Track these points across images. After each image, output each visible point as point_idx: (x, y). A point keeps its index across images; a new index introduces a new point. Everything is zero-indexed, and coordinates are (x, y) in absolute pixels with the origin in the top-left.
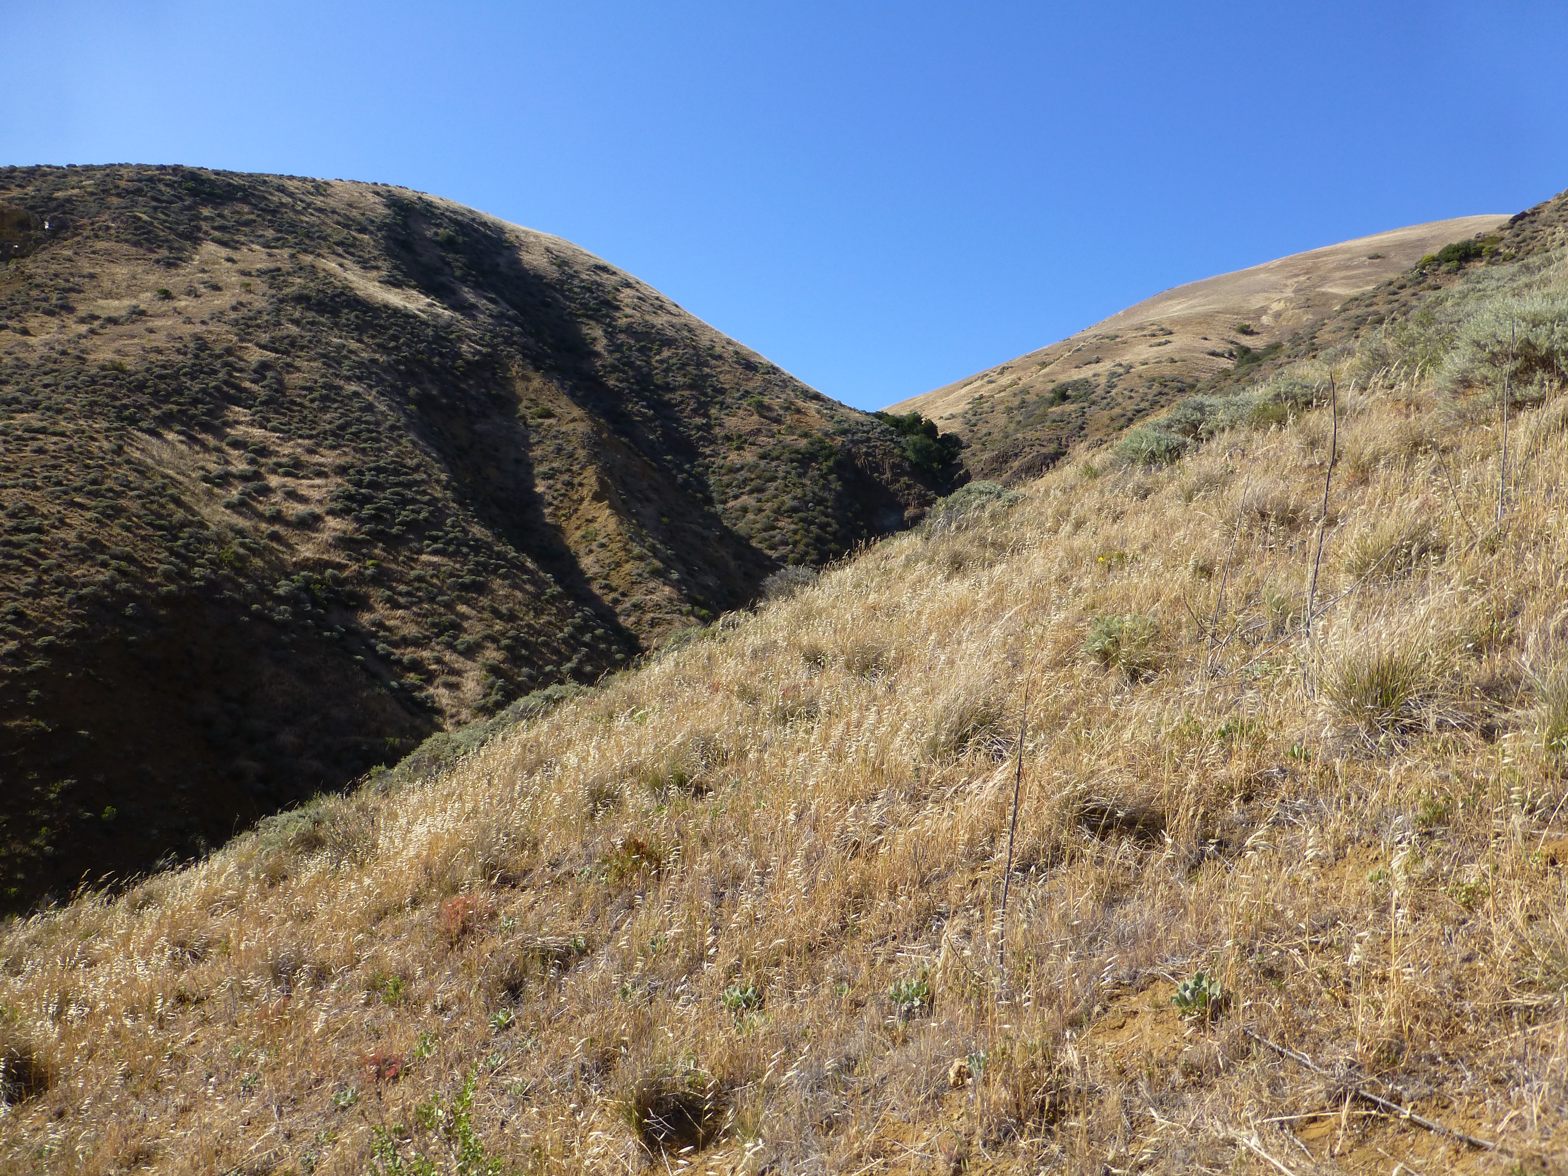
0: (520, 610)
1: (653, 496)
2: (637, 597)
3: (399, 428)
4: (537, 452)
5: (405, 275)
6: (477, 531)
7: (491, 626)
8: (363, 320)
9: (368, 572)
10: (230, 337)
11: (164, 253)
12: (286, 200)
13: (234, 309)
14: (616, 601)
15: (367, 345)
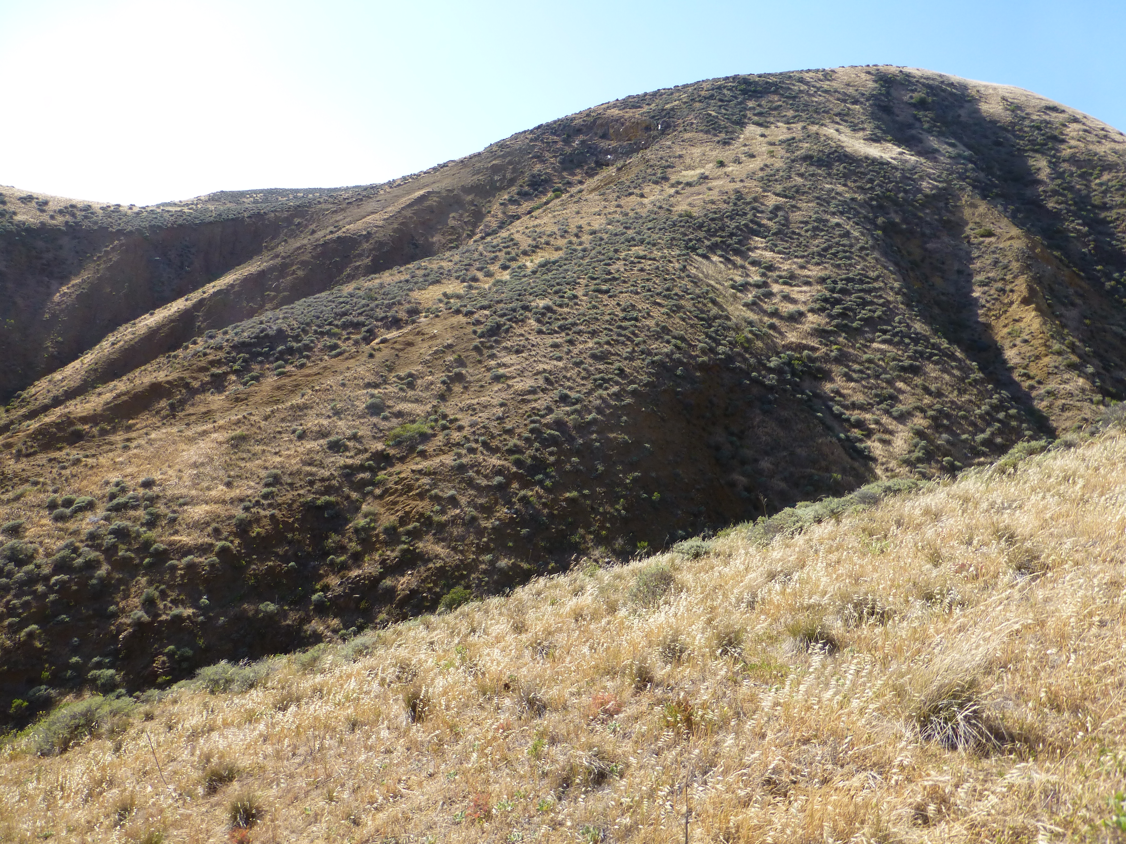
0: (946, 390)
1: (1078, 301)
2: (1052, 385)
3: (867, 249)
4: (977, 265)
5: (884, 132)
6: (918, 326)
7: (921, 400)
8: (849, 170)
9: (833, 354)
10: (758, 189)
11: (723, 135)
12: (804, 87)
13: (762, 169)
14: (1032, 388)
15: (850, 188)
